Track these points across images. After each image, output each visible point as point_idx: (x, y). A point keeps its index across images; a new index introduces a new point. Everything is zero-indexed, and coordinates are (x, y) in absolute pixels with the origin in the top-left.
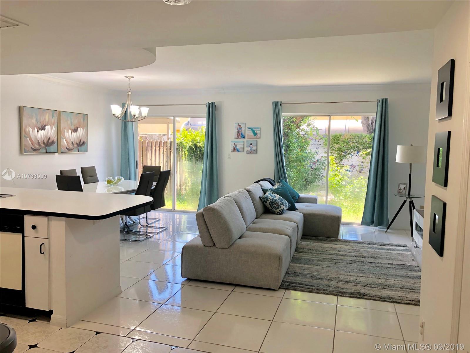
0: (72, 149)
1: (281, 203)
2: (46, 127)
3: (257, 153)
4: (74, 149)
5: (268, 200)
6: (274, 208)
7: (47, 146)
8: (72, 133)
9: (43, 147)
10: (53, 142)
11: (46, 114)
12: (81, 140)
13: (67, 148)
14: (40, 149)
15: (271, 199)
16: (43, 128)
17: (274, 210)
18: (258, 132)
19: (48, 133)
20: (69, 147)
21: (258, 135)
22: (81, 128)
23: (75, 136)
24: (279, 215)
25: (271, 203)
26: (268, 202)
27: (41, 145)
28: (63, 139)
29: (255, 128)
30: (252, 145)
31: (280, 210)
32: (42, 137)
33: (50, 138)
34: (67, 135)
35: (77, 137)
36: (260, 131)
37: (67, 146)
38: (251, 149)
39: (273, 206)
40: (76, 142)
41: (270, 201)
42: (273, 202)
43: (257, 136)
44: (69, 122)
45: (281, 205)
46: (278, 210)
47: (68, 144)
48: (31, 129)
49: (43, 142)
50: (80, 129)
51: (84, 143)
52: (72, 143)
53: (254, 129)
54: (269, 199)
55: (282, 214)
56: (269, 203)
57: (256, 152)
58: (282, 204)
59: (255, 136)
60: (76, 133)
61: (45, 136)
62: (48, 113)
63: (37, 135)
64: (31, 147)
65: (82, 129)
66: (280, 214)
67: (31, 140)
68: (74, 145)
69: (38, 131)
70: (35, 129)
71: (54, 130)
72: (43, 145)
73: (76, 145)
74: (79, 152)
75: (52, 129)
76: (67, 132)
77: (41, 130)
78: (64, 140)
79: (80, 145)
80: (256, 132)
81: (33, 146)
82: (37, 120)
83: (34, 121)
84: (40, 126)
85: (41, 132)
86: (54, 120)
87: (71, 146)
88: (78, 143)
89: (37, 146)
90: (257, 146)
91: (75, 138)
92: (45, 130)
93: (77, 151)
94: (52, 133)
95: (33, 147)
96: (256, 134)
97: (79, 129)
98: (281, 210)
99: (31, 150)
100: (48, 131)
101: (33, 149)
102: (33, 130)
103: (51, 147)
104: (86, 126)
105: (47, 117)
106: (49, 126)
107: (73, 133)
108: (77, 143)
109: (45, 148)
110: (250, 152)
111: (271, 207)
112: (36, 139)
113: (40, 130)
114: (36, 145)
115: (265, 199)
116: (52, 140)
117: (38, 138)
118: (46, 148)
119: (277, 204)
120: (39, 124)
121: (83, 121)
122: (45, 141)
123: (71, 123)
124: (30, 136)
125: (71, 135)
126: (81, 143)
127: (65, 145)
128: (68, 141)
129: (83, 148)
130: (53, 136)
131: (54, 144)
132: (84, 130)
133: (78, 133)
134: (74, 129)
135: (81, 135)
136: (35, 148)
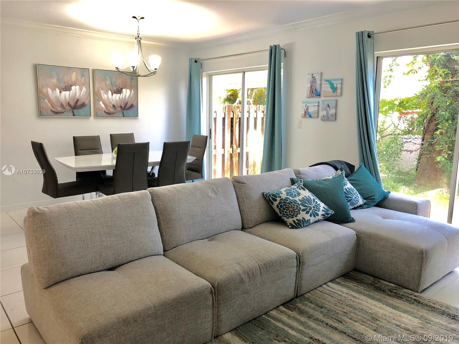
0: (113, 113)
1: (302, 208)
2: (73, 88)
3: (336, 119)
4: (116, 113)
5: (276, 200)
6: (284, 214)
7: (74, 109)
8: (112, 95)
9: (68, 110)
10: (83, 105)
11: (73, 73)
12: (127, 102)
13: (105, 111)
14: (65, 112)
15: (282, 199)
16: (68, 88)
17: (285, 219)
18: (339, 86)
19: (75, 94)
20: (108, 111)
21: (339, 91)
22: (128, 89)
23: (117, 98)
24: (291, 228)
25: (281, 206)
26: (276, 203)
27: (66, 107)
28: (99, 101)
29: (334, 80)
30: (329, 106)
31: (294, 221)
32: (67, 98)
33: (79, 100)
34: (104, 96)
35: (121, 100)
36: (342, 84)
37: (105, 109)
38: (327, 113)
39: (283, 212)
40: (119, 105)
41: (279, 203)
42: (284, 205)
43: (337, 92)
44: (108, 82)
45: (301, 212)
46: (290, 221)
47: (107, 107)
48: (50, 91)
49: (68, 105)
50: (126, 91)
51: (132, 106)
52: (114, 106)
53: (333, 82)
54: (278, 199)
55: (296, 228)
56: (278, 206)
57: (335, 117)
58: (303, 210)
59: (333, 92)
61: (71, 99)
62: (75, 72)
63: (59, 96)
64: (51, 110)
65: (128, 91)
66: (293, 227)
67: (50, 101)
68: (116, 109)
69: (60, 92)
70: (55, 90)
71: (84, 91)
72: (69, 108)
73: (119, 109)
74: (124, 116)
75: (81, 89)
76: (105, 94)
77: (66, 91)
78: (101, 103)
79: (125, 109)
80: (335, 85)
81: (54, 108)
82: (58, 80)
83: (54, 81)
84: (63, 85)
85: (66, 94)
86: (85, 80)
87: (112, 110)
88: (123, 106)
89: (60, 109)
90: (336, 107)
91: (118, 100)
92: (71, 91)
93: (122, 115)
94: (81, 94)
95: (53, 110)
96: (334, 89)
97: (124, 90)
98: (296, 221)
99: (50, 112)
100: (76, 92)
101: (54, 111)
102: (52, 91)
103: (80, 110)
104: (135, 87)
105: (74, 76)
106: (77, 87)
107: (114, 95)
108: (121, 107)
109: (72, 111)
110: (326, 119)
111: (281, 213)
112: (58, 100)
113: (63, 91)
114: (58, 108)
115: (270, 198)
116: (82, 103)
117: (60, 99)
119: (291, 209)
120: (62, 84)
121: (131, 81)
122: (72, 104)
123: (111, 83)
124: (49, 97)
125: (112, 96)
126: (128, 106)
127: (102, 108)
128: (107, 103)
129: (130, 112)
130: (84, 98)
131: (85, 107)
132: (132, 91)
133: (122, 94)
134: (117, 90)
135: (127, 97)
136: (56, 111)
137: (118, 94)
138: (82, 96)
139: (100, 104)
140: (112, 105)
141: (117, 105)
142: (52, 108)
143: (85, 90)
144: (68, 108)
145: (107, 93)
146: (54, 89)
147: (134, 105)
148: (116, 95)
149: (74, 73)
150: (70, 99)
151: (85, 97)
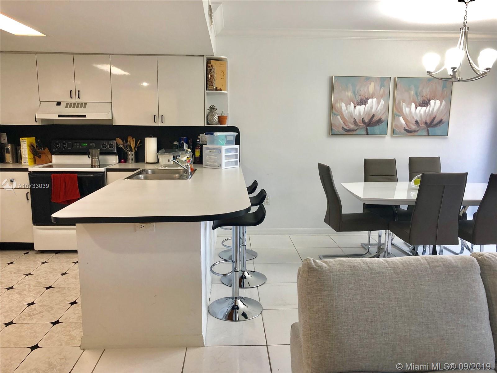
0: (414, 131)
2: (370, 101)
4: (419, 132)
7: (368, 126)
8: (416, 108)
9: (361, 127)
10: (379, 121)
11: (370, 84)
12: (435, 117)
13: (405, 129)
14: (357, 129)
16: (363, 102)
19: (371, 108)
20: (409, 128)
22: (437, 100)
23: (422, 112)
27: (359, 124)
28: (399, 116)
32: (362, 114)
33: (375, 116)
34: (406, 110)
35: (427, 115)
37: (405, 126)
40: (424, 121)
44: (412, 93)
47: (408, 124)
48: (343, 105)
49: (362, 121)
50: (435, 102)
51: (441, 122)
52: (417, 122)
60: (425, 108)
62: (373, 82)
63: (353, 111)
64: (343, 127)
65: (438, 102)
67: (343, 118)
68: (419, 125)
69: (355, 107)
70: (350, 104)
71: (382, 104)
73: (423, 126)
74: (428, 135)
75: (378, 103)
76: (408, 107)
77: (361, 105)
78: (401, 118)
79: (431, 126)
81: (346, 125)
82: (354, 93)
83: (350, 94)
84: (358, 99)
85: (361, 109)
86: (384, 92)
87: (414, 127)
88: (428, 122)
89: (352, 126)
91: (423, 115)
92: (367, 105)
93: (426, 133)
94: (378, 108)
95: (345, 127)
97: (432, 102)
99: (341, 130)
100: (373, 106)
101: (346, 130)
102: (346, 105)
103: (375, 127)
104: (447, 97)
105: (371, 87)
106: (375, 100)
107: (419, 108)
108: (426, 123)
109: (365, 128)
112: (352, 116)
113: (358, 105)
114: (350, 125)
116: (378, 118)
117: (354, 115)
118: (367, 128)
120: (357, 97)
121: (443, 89)
122: (367, 120)
123: (416, 94)
124: (342, 113)
125: (416, 110)
126: (436, 121)
127: (402, 124)
128: (409, 119)
129: (437, 129)
130: (381, 112)
131: (381, 123)
132: (444, 103)
133: (428, 107)
134: (422, 101)
135: (435, 110)
136: (348, 129)
137: (424, 106)
138: (379, 110)
139: (399, 120)
140: (415, 121)
141: (421, 120)
142: (344, 125)
143: (384, 103)
144: (362, 125)
145: (410, 106)
146: (348, 104)
147: (443, 120)
148: (421, 108)
149: (372, 84)
150: (365, 113)
151: (383, 112)
